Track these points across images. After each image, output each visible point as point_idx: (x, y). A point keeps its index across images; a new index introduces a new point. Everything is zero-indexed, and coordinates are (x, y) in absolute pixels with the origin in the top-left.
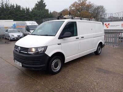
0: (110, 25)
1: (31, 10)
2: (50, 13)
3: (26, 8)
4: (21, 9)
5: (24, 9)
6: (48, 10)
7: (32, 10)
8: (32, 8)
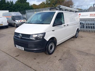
0: (81, 15)
1: (14, 3)
2: (31, 5)
3: (11, 1)
4: (6, 2)
5: (9, 2)
6: (29, 3)
7: (16, 3)
8: (16, 2)
